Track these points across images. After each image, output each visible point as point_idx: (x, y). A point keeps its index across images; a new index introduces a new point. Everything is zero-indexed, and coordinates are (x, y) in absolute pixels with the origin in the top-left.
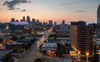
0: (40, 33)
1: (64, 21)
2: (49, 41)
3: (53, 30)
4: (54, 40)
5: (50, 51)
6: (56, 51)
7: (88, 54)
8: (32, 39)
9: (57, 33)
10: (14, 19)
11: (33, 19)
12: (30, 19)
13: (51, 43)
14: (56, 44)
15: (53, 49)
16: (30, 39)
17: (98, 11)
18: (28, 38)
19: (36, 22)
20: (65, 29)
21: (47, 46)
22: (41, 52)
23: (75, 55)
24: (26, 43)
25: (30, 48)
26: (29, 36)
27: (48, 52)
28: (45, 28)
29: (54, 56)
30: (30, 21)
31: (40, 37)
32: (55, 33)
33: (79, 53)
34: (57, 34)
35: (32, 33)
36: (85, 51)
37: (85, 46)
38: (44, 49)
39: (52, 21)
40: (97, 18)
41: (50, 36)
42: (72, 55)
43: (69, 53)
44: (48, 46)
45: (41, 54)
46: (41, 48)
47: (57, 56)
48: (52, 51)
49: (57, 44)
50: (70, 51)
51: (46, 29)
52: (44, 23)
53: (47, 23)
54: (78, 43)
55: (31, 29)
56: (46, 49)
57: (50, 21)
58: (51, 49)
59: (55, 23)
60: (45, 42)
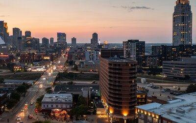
0: (35, 69)
1: (95, 36)
2: (56, 90)
3: (67, 62)
4: (67, 86)
5: (58, 110)
6: (69, 110)
7: (125, 114)
8: (19, 84)
9: (76, 68)
11: (16, 30)
12: (6, 29)
13: (61, 93)
14: (70, 95)
15: (64, 106)
16: (16, 86)
17: (174, 14)
18: (10, 83)
19: (23, 39)
20: (95, 59)
21: (52, 100)
22: (40, 112)
23: (106, 116)
24: (9, 94)
25: (18, 105)
26: (9, 76)
27: (54, 112)
28: (46, 55)
29: (65, 119)
30: (8, 34)
31: (37, 80)
32: (70, 67)
33: (111, 112)
34: (77, 70)
35: (17, 68)
36: (121, 107)
37: (121, 99)
38: (46, 106)
39: (64, 35)
40: (174, 32)
41: (60, 76)
42: (100, 116)
43: (95, 113)
44: (54, 101)
45: (41, 115)
46: (40, 105)
47: (71, 118)
48: (62, 110)
49: (73, 95)
50: (97, 109)
51: (48, 58)
52: (45, 40)
53: (52, 39)
54: (110, 93)
55: (12, 57)
56: (50, 106)
57: (59, 35)
58: (59, 106)
59: (74, 40)
60: (49, 91)
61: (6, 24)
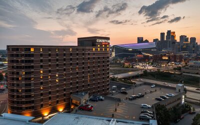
10: (143, 38)
35: (127, 65)
61: (174, 33)
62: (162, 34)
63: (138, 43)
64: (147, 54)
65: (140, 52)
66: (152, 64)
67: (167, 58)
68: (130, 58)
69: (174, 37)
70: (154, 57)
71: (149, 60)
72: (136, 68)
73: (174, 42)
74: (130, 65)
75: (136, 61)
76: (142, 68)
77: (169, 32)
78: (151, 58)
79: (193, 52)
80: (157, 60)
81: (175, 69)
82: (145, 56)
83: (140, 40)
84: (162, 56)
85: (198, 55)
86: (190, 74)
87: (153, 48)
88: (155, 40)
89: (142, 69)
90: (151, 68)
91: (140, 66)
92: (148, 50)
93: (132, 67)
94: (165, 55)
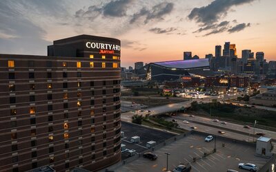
10: (191, 53)
35: (166, 92)
61: (234, 45)
62: (218, 48)
63: (185, 59)
64: (196, 76)
65: (187, 73)
66: (204, 90)
67: (226, 82)
68: (172, 81)
69: (233, 51)
70: (207, 79)
71: (199, 85)
72: (181, 96)
73: (235, 58)
74: (171, 92)
75: (180, 86)
76: (189, 97)
77: (227, 45)
78: (203, 81)
79: (261, 73)
80: (211, 84)
81: (239, 99)
82: (194, 79)
83: (187, 56)
84: (219, 78)
85: (268, 76)
86: (264, 108)
87: (205, 67)
88: (208, 56)
89: (189, 99)
90: (203, 96)
91: (185, 94)
92: (198, 70)
93: (175, 96)
94: (223, 78)
